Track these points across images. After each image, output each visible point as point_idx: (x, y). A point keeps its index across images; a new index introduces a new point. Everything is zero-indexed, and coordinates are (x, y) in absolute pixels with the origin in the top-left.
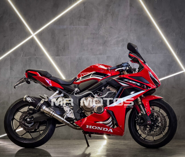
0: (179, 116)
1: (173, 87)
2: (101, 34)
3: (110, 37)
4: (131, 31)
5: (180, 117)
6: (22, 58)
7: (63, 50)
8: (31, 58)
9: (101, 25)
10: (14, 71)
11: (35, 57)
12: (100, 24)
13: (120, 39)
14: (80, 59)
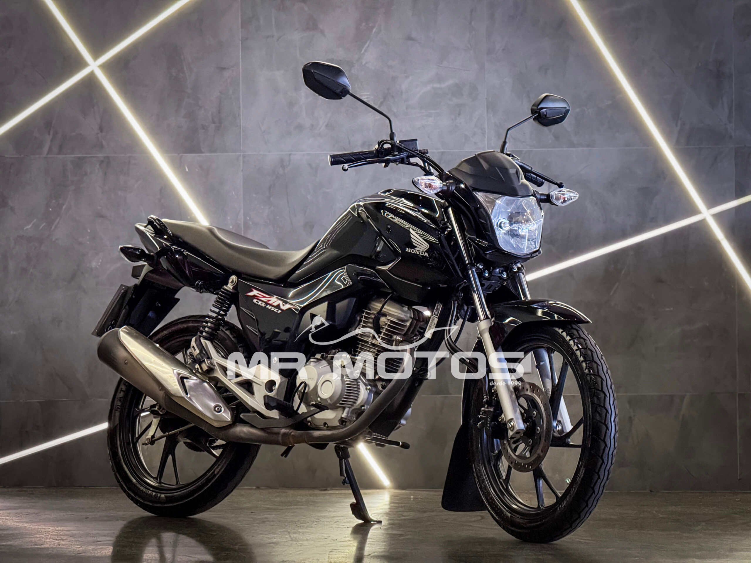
0: (682, 398)
1: (660, 281)
2: (366, 63)
3: (407, 77)
4: (490, 52)
5: (686, 400)
6: (45, 158)
7: (213, 125)
8: (84, 158)
9: (371, 29)
10: (12, 209)
11: (101, 155)
12: (364, 24)
13: (443, 86)
14: (283, 166)
